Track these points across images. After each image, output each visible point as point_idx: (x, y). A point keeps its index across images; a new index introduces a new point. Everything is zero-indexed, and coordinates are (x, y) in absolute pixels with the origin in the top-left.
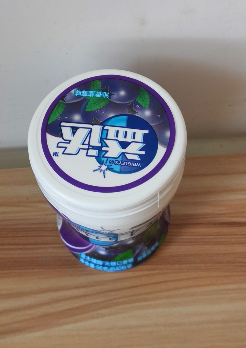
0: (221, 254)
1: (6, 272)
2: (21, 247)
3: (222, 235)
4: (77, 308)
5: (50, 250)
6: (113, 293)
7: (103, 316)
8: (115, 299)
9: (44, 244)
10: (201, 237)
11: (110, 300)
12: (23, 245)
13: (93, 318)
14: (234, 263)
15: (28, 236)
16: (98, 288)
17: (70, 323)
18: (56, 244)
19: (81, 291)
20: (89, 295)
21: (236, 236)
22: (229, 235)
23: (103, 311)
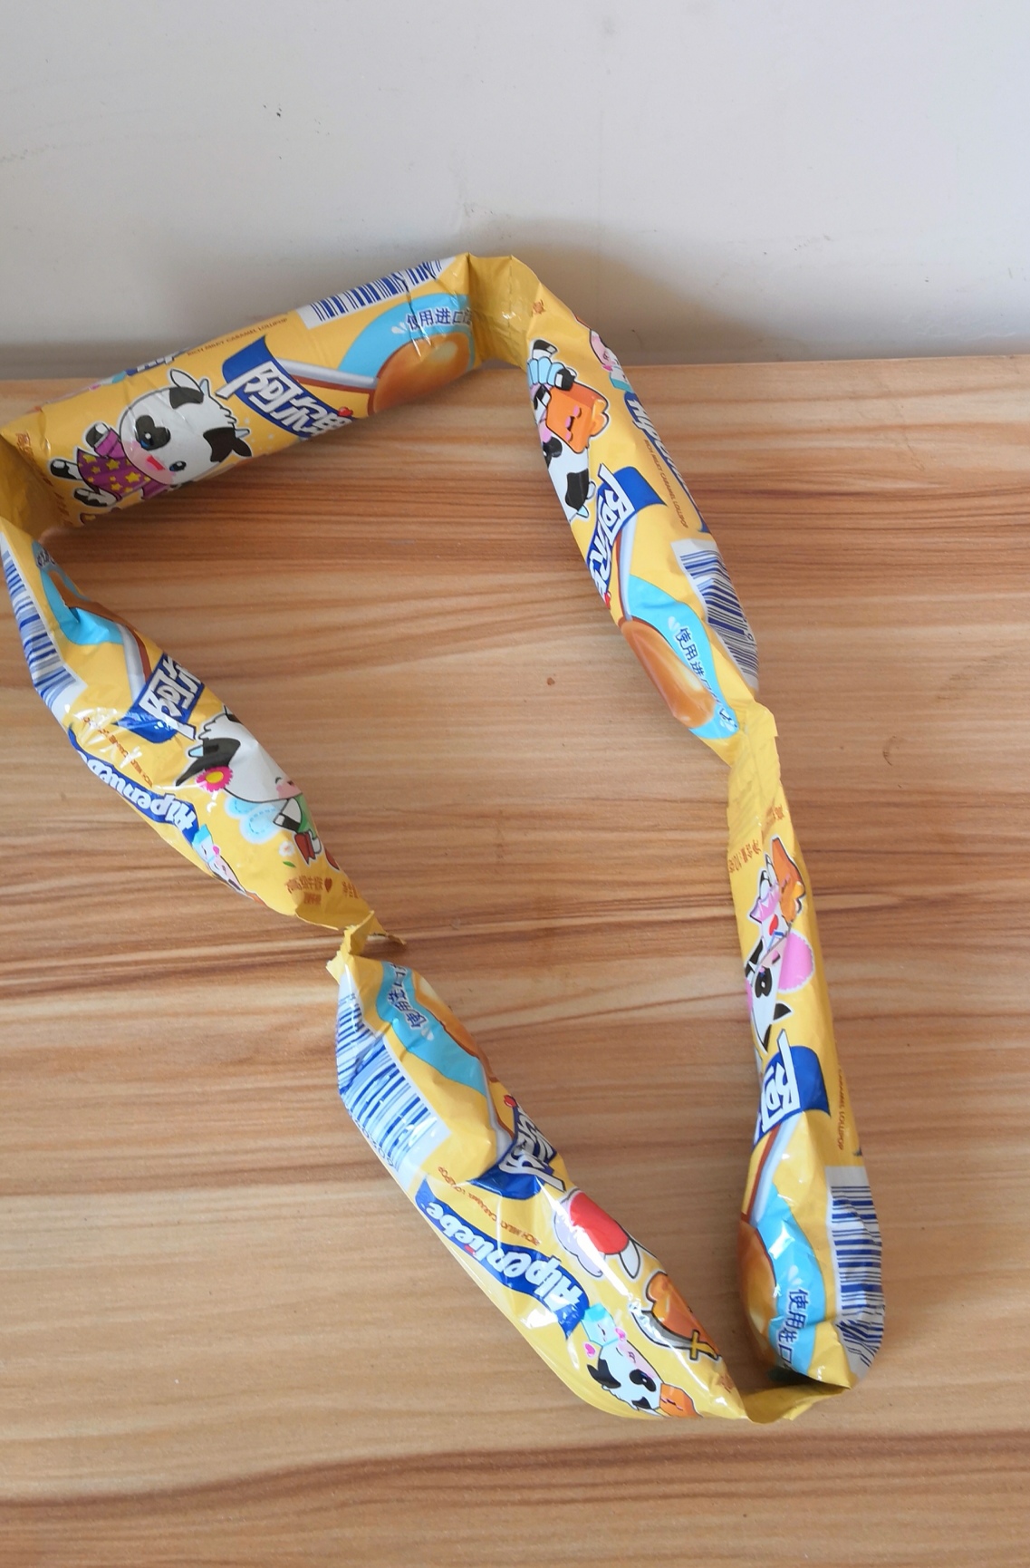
0: (752, 546)
1: (325, 562)
2: (355, 519)
3: (757, 513)
4: (468, 629)
5: (413, 527)
6: (537, 606)
7: (517, 643)
8: (540, 616)
9: (401, 516)
10: (715, 515)
11: (531, 617)
12: (359, 515)
13: (498, 646)
14: (776, 562)
15: (369, 501)
16: (507, 597)
17: (453, 653)
18: (424, 516)
19: (475, 601)
20: (490, 608)
21: (786, 516)
22: (771, 513)
23: (517, 636)
